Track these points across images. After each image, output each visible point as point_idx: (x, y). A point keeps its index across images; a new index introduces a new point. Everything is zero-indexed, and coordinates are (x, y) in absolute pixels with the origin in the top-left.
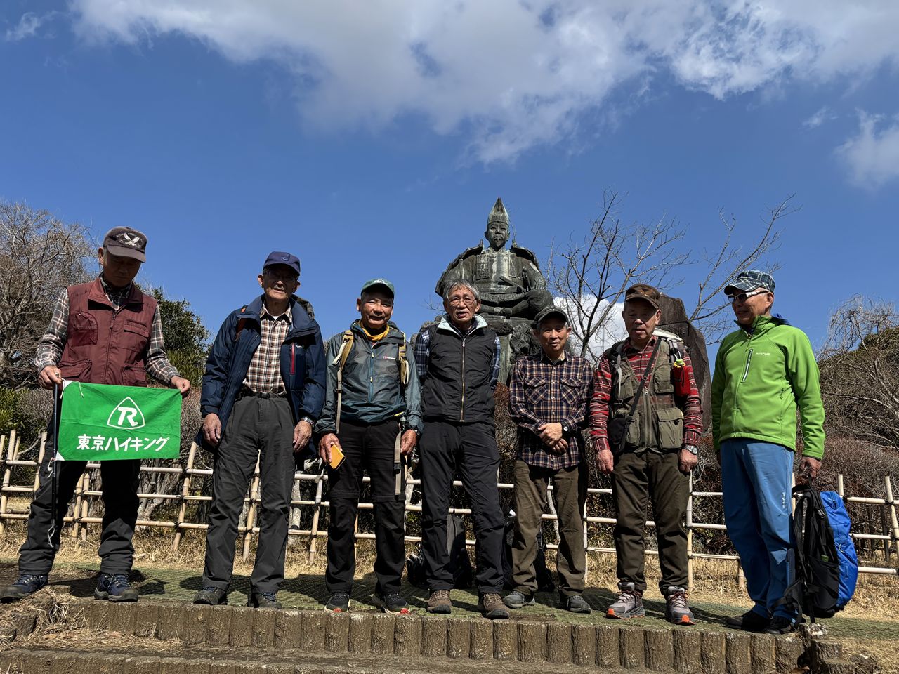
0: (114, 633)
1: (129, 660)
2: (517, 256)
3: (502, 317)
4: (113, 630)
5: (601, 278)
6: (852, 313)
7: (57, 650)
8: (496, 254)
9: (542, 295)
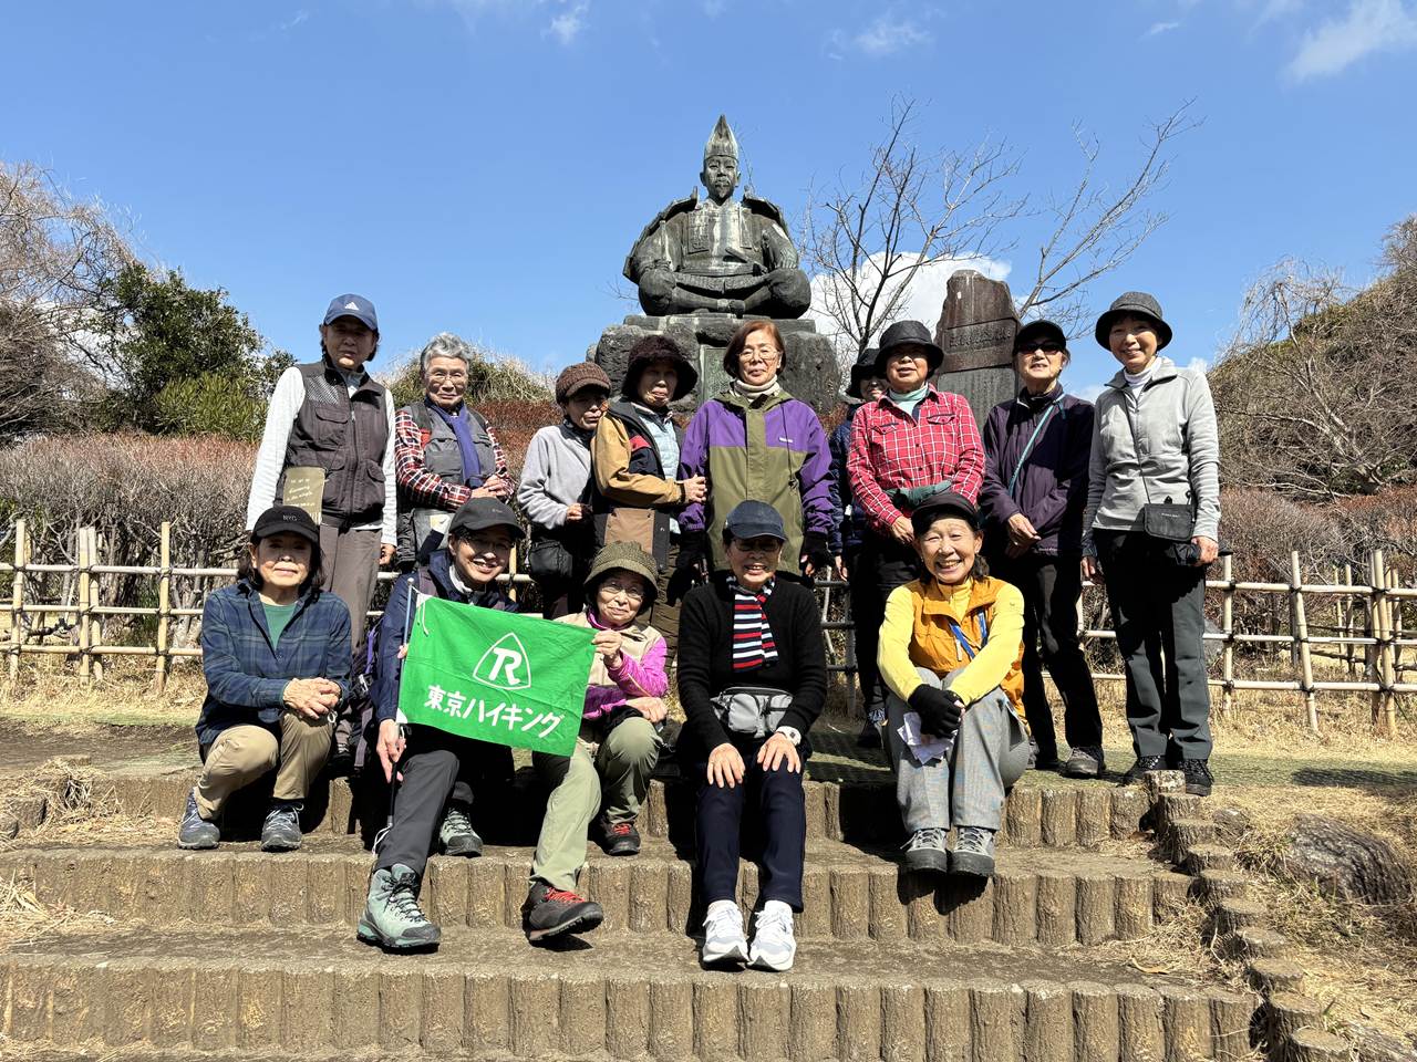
0: (164, 819)
1: (190, 858)
2: (753, 212)
3: (729, 315)
4: (162, 816)
5: (888, 242)
6: (1278, 286)
7: (82, 848)
8: (719, 210)
9: (792, 278)
